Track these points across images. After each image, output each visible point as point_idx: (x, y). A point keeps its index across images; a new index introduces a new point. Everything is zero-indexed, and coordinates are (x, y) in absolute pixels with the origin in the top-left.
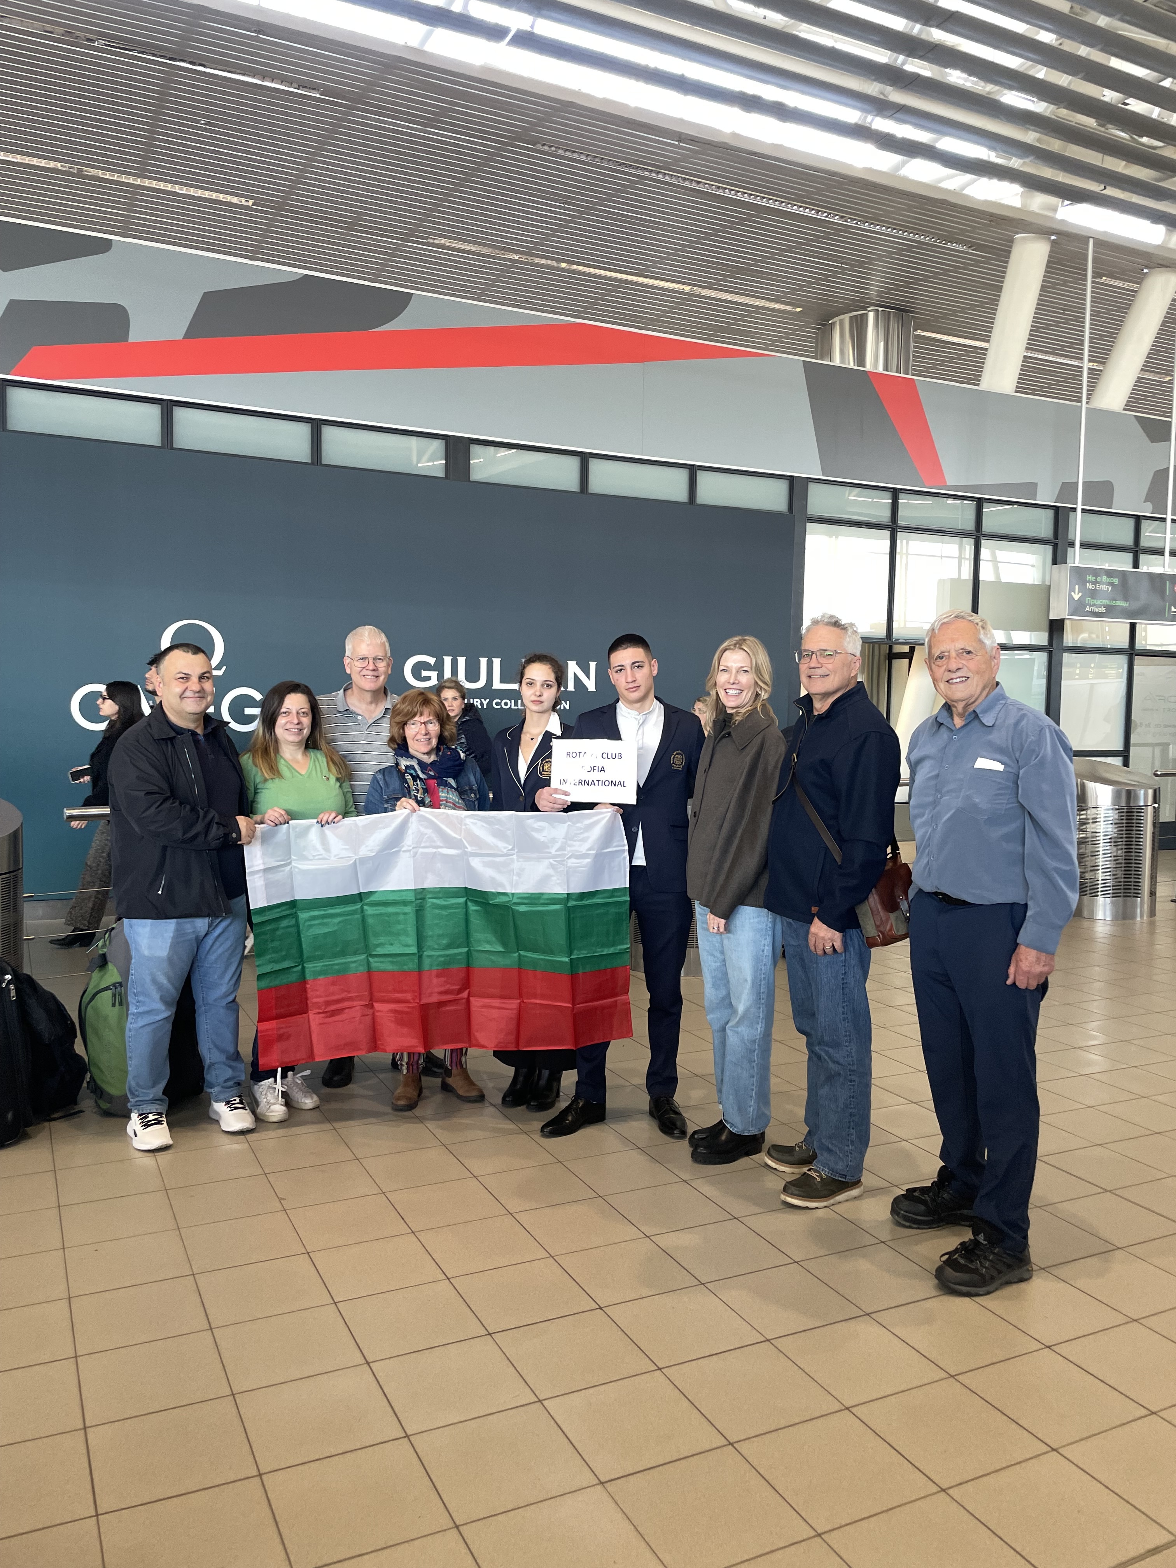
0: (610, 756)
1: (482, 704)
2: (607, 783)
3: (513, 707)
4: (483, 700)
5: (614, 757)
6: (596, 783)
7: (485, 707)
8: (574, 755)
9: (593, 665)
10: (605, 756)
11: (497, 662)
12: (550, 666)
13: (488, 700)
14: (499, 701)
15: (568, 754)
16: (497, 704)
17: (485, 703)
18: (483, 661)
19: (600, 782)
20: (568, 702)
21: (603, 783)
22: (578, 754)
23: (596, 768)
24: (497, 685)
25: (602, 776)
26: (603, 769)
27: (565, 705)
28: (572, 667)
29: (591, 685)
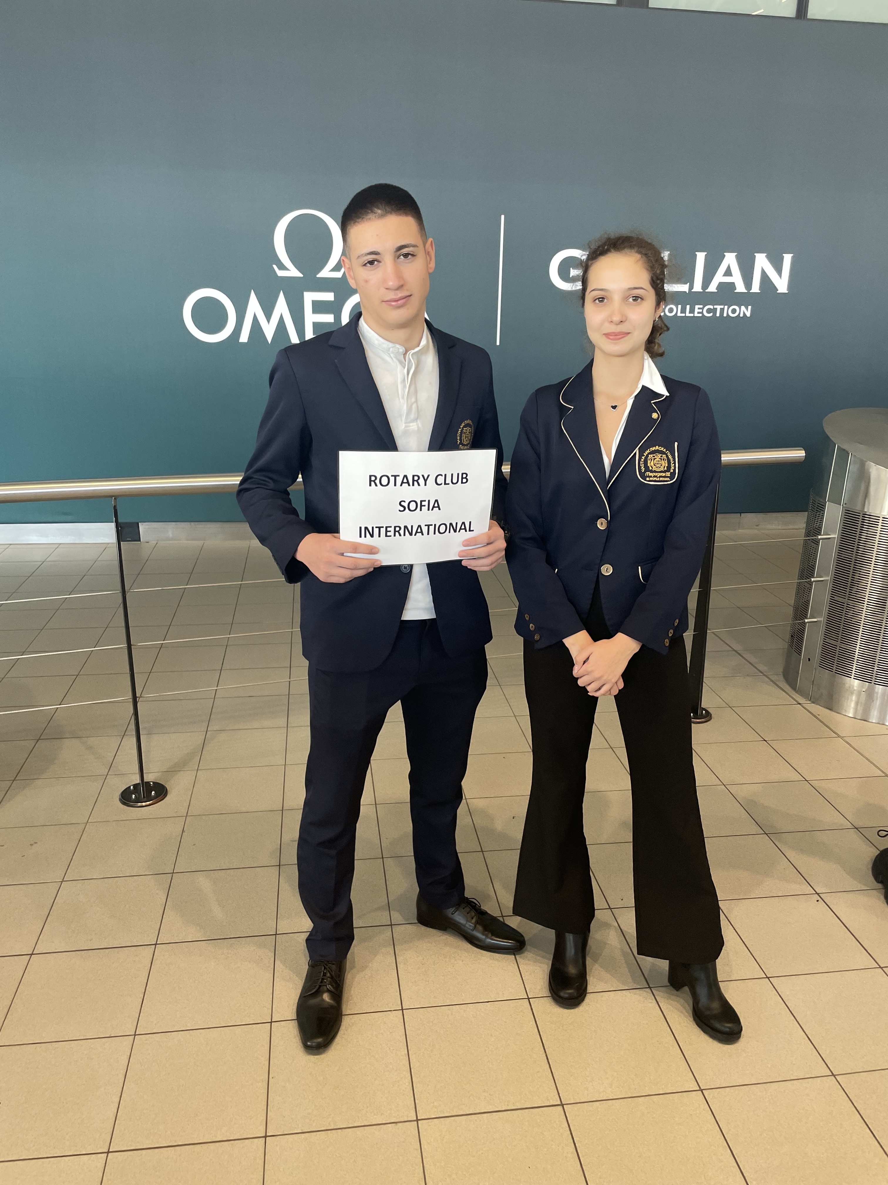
0: (448, 481)
2: (443, 529)
3: (679, 314)
5: (455, 481)
6: (425, 529)
8: (385, 481)
9: (788, 258)
10: (441, 480)
12: (638, 256)
15: (372, 480)
19: (432, 528)
20: (750, 307)
21: (437, 530)
22: (392, 479)
23: (426, 503)
25: (434, 518)
26: (437, 505)
27: (746, 311)
28: (761, 261)
29: (782, 284)
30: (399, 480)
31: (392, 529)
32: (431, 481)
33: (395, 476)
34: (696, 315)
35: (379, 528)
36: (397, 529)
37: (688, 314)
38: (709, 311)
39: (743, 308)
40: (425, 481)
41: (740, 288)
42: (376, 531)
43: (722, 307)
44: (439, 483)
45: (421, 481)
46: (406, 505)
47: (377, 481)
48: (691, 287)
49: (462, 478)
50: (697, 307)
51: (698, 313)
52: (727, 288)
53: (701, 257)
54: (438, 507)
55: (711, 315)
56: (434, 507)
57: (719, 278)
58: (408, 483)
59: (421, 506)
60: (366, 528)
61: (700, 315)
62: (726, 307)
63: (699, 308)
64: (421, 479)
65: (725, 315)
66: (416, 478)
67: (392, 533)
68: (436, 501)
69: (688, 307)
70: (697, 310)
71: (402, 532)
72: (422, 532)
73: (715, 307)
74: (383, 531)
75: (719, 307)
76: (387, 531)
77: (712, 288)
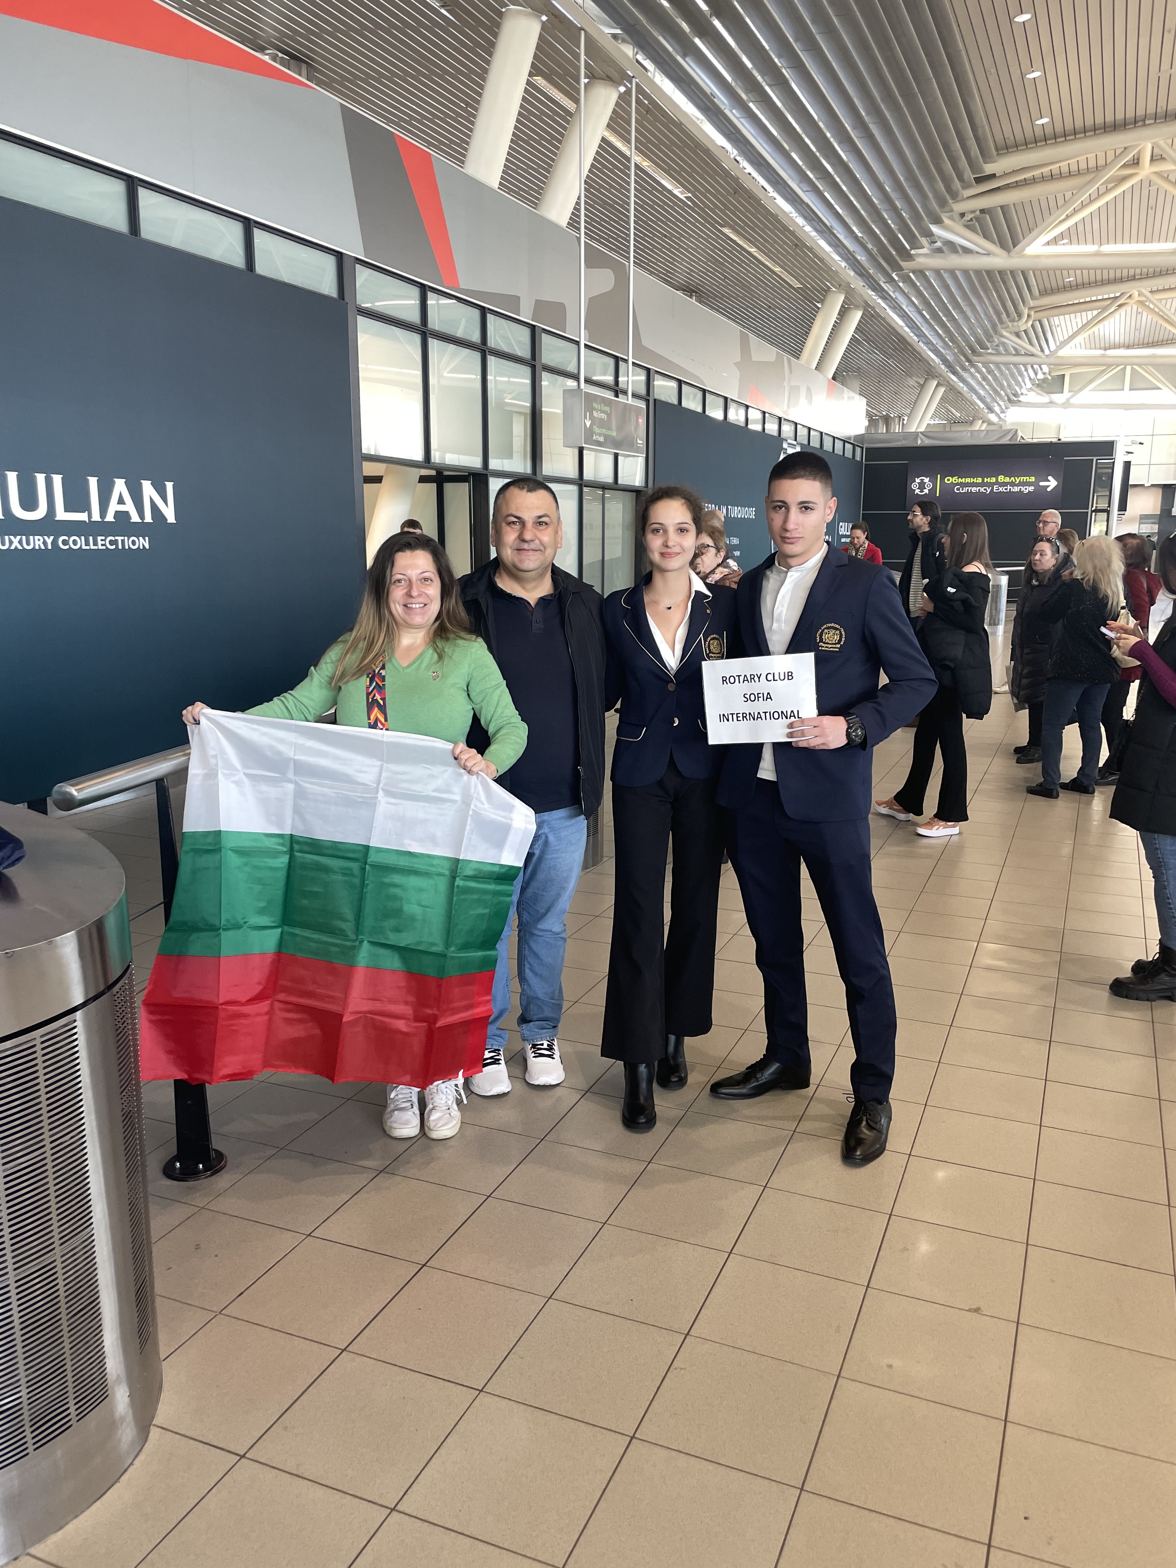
0: (777, 677)
1: (45, 543)
2: (776, 715)
3: (84, 547)
4: (46, 537)
5: (782, 678)
6: (763, 715)
7: (50, 547)
8: (732, 680)
9: (169, 486)
10: (770, 677)
11: (57, 479)
12: (683, 501)
13: (52, 538)
14: (66, 538)
15: (724, 680)
16: (65, 542)
17: (49, 540)
18: (40, 478)
19: (768, 714)
20: (147, 538)
21: (772, 716)
22: (737, 678)
23: (761, 695)
24: (62, 515)
25: (769, 706)
26: (769, 697)
27: (144, 543)
28: (148, 488)
29: (170, 514)
30: (742, 678)
31: (741, 715)
32: (763, 678)
33: (739, 676)
34: (100, 547)
35: (732, 714)
36: (745, 715)
37: (92, 547)
38: (111, 543)
39: (141, 538)
40: (759, 678)
41: (135, 518)
42: (730, 716)
43: (122, 538)
44: (769, 679)
45: (756, 678)
46: (747, 696)
47: (728, 681)
48: (90, 516)
49: (788, 676)
50: (99, 538)
51: (102, 545)
52: (122, 516)
53: (93, 482)
54: (770, 698)
55: (113, 547)
56: (767, 698)
57: (114, 507)
58: (747, 680)
59: (758, 697)
60: (724, 715)
61: (104, 547)
62: (126, 538)
63: (102, 540)
64: (756, 677)
65: (127, 547)
66: (752, 677)
67: (741, 718)
68: (768, 693)
69: (91, 538)
70: (100, 543)
71: (748, 717)
72: (761, 717)
73: (117, 538)
74: (735, 716)
75: (120, 539)
76: (737, 717)
77: (110, 517)
